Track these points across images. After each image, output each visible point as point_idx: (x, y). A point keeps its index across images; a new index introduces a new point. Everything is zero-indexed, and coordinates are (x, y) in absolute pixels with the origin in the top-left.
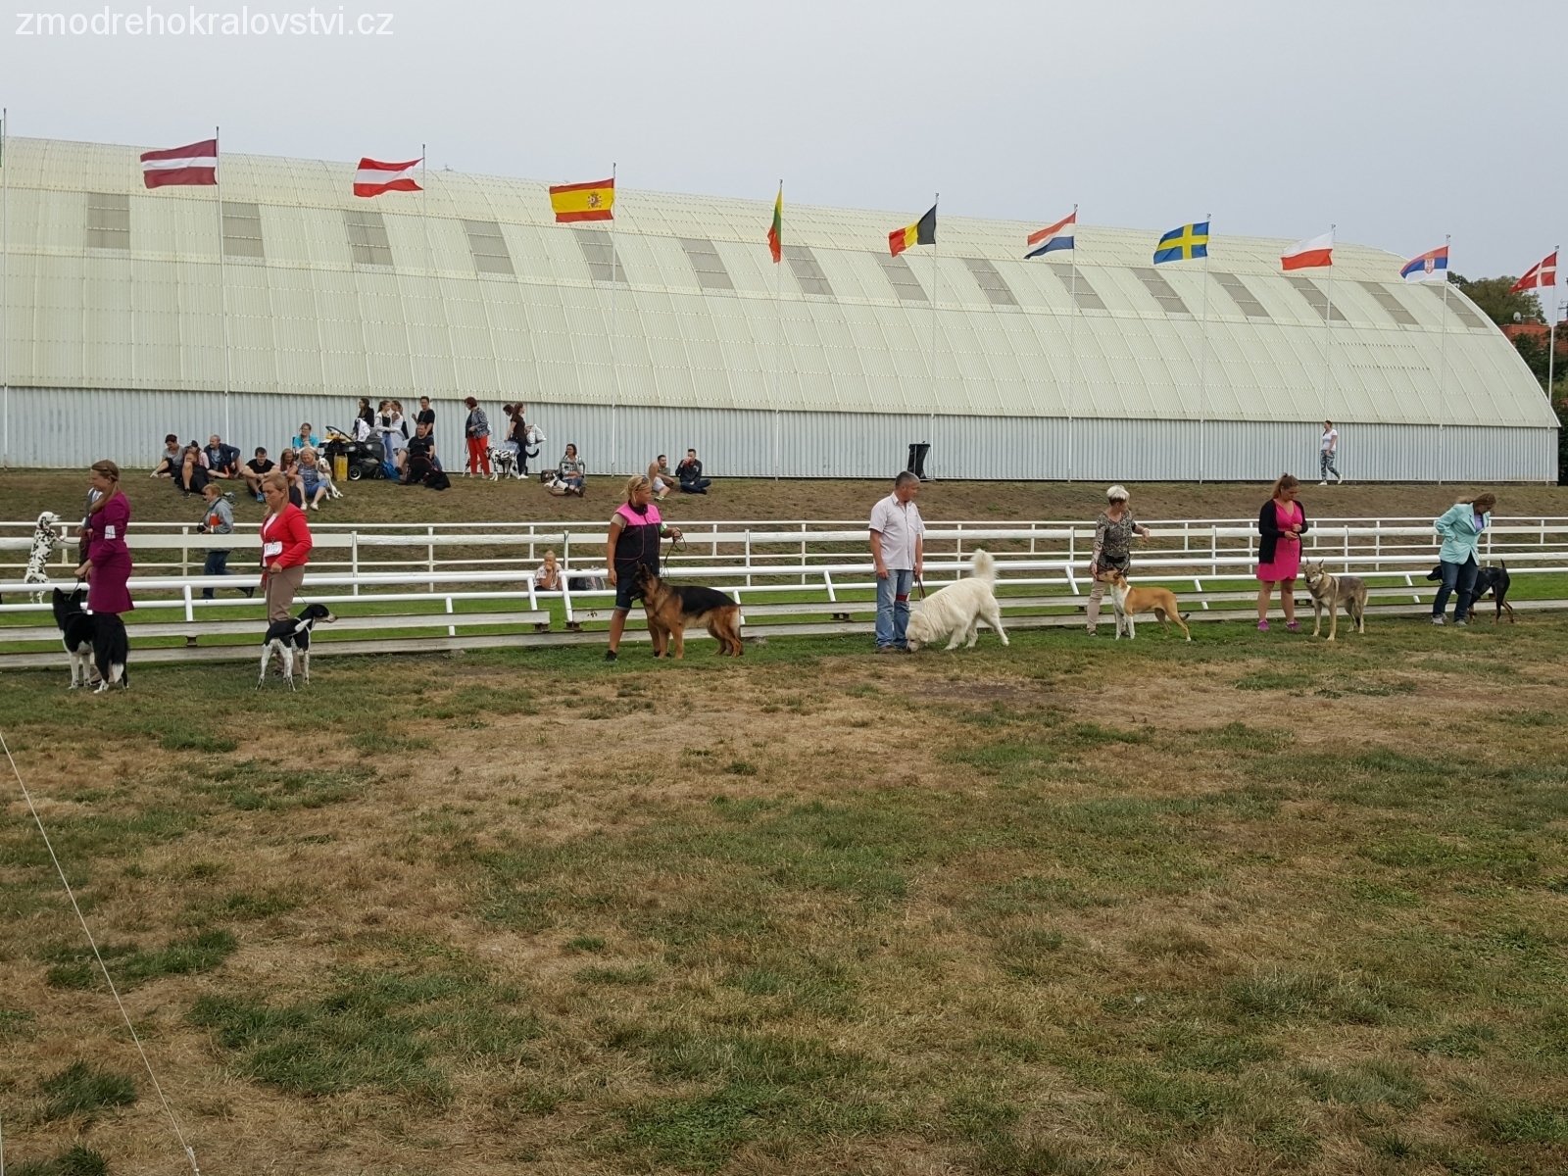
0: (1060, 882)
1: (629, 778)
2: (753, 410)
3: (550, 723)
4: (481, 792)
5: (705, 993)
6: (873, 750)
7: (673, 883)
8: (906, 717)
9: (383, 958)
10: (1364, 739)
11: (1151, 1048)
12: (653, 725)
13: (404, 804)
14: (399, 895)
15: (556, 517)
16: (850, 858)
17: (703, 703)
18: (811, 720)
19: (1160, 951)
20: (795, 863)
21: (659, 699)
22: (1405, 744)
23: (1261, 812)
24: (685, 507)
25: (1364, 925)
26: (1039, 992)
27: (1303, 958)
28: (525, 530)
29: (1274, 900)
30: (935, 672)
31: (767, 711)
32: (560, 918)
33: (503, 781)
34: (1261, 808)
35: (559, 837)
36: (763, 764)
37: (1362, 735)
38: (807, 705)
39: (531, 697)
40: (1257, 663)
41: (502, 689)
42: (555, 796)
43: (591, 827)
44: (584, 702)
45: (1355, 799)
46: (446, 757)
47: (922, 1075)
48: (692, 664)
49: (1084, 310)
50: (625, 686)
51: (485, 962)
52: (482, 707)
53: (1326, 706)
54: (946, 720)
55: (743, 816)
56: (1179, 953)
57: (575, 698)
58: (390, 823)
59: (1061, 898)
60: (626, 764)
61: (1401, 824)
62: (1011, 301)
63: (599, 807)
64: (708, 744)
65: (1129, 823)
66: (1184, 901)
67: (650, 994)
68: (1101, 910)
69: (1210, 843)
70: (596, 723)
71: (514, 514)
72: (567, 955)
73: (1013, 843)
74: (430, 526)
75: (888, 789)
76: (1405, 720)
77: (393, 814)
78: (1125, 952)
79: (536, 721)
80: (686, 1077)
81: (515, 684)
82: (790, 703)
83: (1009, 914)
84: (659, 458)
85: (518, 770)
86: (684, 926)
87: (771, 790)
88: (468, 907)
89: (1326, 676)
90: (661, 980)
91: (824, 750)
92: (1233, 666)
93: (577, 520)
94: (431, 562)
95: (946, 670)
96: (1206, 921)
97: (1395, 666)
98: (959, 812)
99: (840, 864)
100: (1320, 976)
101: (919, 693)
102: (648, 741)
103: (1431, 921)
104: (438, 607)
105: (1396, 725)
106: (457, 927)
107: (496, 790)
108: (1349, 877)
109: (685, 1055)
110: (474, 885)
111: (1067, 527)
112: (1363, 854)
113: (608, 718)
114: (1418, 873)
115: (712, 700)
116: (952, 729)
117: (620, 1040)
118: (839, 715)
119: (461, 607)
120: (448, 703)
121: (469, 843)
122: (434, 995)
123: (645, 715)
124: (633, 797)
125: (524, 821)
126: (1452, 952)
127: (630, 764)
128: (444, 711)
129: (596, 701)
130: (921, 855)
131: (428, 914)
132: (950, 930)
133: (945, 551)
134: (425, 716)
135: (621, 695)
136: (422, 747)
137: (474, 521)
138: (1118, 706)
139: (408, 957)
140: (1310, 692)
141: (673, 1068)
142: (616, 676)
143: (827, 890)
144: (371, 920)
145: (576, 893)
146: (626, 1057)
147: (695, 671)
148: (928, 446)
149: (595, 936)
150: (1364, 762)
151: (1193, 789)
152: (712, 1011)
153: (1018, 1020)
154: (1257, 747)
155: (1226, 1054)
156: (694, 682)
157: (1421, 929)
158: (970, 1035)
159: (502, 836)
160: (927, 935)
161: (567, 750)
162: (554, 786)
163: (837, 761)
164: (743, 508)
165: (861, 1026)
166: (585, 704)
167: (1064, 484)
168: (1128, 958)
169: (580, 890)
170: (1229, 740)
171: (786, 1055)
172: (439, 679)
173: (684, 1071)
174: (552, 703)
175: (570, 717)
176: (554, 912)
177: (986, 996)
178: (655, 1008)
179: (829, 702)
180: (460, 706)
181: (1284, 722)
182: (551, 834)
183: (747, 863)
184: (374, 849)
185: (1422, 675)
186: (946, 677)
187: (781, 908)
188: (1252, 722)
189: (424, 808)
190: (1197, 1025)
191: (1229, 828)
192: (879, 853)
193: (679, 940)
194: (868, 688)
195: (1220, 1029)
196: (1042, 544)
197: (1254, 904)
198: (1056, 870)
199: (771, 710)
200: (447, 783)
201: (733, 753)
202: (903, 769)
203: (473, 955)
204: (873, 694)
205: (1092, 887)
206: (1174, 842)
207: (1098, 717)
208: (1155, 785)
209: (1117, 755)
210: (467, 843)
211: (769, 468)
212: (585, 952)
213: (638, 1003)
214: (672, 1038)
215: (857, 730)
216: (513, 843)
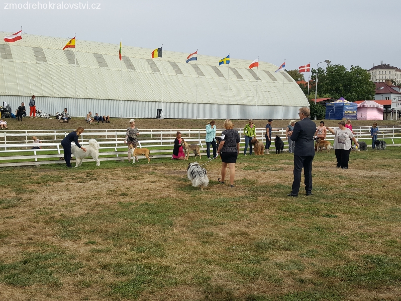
0: (211, 220)
1: (94, 198)
2: (115, 100)
3: (69, 184)
4: (53, 203)
5: (125, 253)
6: (158, 188)
7: (111, 225)
8: (164, 180)
9: (35, 249)
10: (274, 181)
11: (239, 259)
12: (98, 184)
13: (32, 207)
14: (36, 232)
15: (61, 128)
16: (157, 216)
17: (110, 178)
18: (140, 181)
19: (237, 235)
20: (143, 218)
21: (98, 177)
22: (283, 182)
23: (254, 200)
24: (98, 126)
25: (282, 227)
26: (210, 247)
27: (270, 235)
28: (53, 132)
29: (261, 221)
30: (170, 168)
31: (128, 179)
32: (82, 236)
33: (58, 200)
34: (254, 199)
35: (77, 215)
36: (130, 193)
37: (273, 181)
38: (138, 177)
39: (62, 177)
40: (246, 164)
41: (53, 175)
42: (74, 204)
43: (86, 212)
44: (77, 178)
45: (275, 196)
46: (41, 194)
47: (185, 270)
48: (105, 167)
49: (199, 76)
50: (88, 174)
51: (64, 249)
52: (48, 180)
53: (264, 174)
54: (175, 180)
55: (127, 207)
56: (241, 235)
57: (74, 177)
58: (29, 213)
59: (211, 224)
60: (92, 195)
61: (286, 202)
62: (181, 73)
63: (87, 206)
64: (114, 188)
65: (224, 204)
66: (240, 223)
67: (111, 254)
68: (221, 226)
69: (244, 208)
70: (82, 184)
71: (49, 127)
72: (86, 246)
73: (197, 210)
74: (26, 131)
75: (164, 198)
76: (282, 177)
77: (29, 210)
78: (228, 236)
79: (65, 184)
80: (125, 275)
81: (56, 174)
82: (134, 177)
83: (199, 228)
84: (89, 113)
85: (62, 197)
86: (117, 236)
87: (133, 200)
88: (56, 234)
89: (262, 166)
90: (113, 251)
91: (145, 189)
92: (241, 164)
93: (67, 129)
94: (27, 141)
95: (172, 168)
96: (246, 227)
97: (278, 164)
98: (182, 203)
99: (155, 218)
100: (275, 239)
101: (166, 173)
102: (97, 188)
103: (297, 225)
104: (32, 154)
105: (280, 178)
106: (54, 240)
107: (57, 203)
108: (277, 215)
109: (124, 269)
110: (57, 228)
111: (198, 131)
112: (279, 209)
113: (84, 182)
114: (293, 213)
115: (113, 177)
116: (177, 182)
117: (105, 267)
118: (147, 180)
119: (38, 153)
120: (38, 180)
121: (53, 217)
122: (52, 258)
123: (95, 181)
124: (96, 203)
125: (67, 211)
126: (304, 232)
127: (93, 194)
128: (38, 181)
129: (80, 178)
130: (175, 215)
131: (46, 237)
132: (186, 233)
133: (167, 137)
134: (33, 183)
135: (87, 176)
136: (34, 192)
137: (38, 129)
138: (216, 175)
139: (42, 248)
140: (260, 170)
141: (121, 273)
142: (84, 171)
143: (153, 225)
144: (30, 239)
145: (86, 229)
146: (107, 271)
147: (106, 169)
148: (162, 110)
149: (93, 240)
150: (275, 187)
151: (237, 195)
152: (128, 258)
153: (206, 255)
154: (250, 184)
155: (257, 260)
156: (107, 172)
157: (296, 227)
158: (195, 259)
159: (62, 215)
160: (180, 234)
161: (75, 191)
162: (73, 201)
163: (149, 192)
164: (113, 126)
165: (168, 259)
166: (77, 179)
167: (196, 120)
168: (229, 237)
169: (86, 228)
170: (243, 183)
171: (150, 268)
172: (34, 173)
173: (123, 274)
174: (68, 179)
175: (74, 182)
176: (81, 235)
177: (198, 249)
178: (113, 258)
179: (144, 176)
180: (42, 180)
181: (255, 178)
182: (75, 214)
183: (130, 219)
184: (27, 219)
185: (284, 166)
186: (173, 169)
187: (142, 230)
188: (248, 178)
189: (38, 208)
190: (249, 253)
191: (247, 204)
192: (164, 215)
193: (116, 240)
194: (154, 173)
195: (254, 254)
196: (191, 135)
197: (256, 222)
198: (209, 217)
199: (129, 179)
200: (42, 201)
201: (121, 191)
202: (166, 193)
203: (60, 247)
204: (155, 174)
205: (218, 220)
206: (235, 208)
207: (212, 178)
208: (228, 194)
209: (218, 187)
210: (52, 217)
211: (119, 115)
212: (91, 245)
213: (108, 257)
214: (119, 266)
215: (153, 183)
216: (65, 217)
